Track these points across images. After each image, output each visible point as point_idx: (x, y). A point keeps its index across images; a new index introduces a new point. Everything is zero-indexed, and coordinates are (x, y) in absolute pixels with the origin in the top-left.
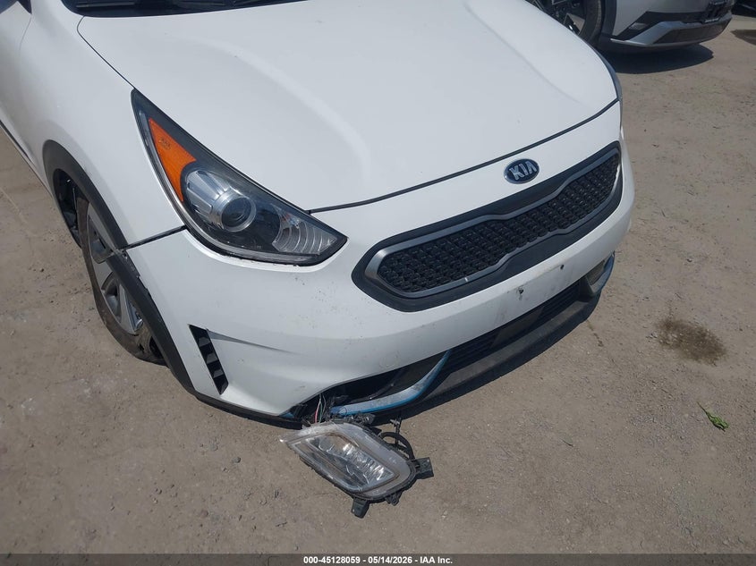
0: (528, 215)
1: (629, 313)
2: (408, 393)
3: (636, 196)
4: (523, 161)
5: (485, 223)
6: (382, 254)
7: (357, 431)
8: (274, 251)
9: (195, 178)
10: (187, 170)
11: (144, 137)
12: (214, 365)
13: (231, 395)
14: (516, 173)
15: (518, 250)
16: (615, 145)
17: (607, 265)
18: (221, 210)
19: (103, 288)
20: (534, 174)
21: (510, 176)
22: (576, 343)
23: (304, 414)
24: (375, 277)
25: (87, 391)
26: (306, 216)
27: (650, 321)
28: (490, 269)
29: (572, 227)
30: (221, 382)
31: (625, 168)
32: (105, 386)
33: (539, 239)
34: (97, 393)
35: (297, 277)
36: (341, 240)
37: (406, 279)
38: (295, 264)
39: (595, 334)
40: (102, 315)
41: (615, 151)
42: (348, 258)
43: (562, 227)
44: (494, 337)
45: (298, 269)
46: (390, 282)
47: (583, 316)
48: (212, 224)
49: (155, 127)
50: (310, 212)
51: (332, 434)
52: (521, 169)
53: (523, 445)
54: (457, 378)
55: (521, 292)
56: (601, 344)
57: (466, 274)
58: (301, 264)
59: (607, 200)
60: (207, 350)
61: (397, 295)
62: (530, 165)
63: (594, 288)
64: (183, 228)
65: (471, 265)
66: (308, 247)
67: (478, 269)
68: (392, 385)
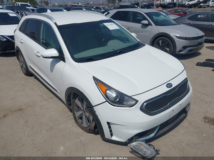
0: (172, 94)
1: (195, 116)
2: (152, 135)
3: (193, 89)
4: (169, 84)
5: (164, 96)
6: (145, 104)
7: (143, 143)
8: (123, 104)
9: (108, 92)
10: (106, 90)
11: (96, 85)
12: (111, 131)
13: (114, 138)
14: (168, 86)
15: (171, 102)
16: (186, 78)
17: (189, 105)
18: (114, 98)
19: (77, 118)
20: (172, 86)
21: (167, 87)
22: (185, 123)
23: (130, 141)
24: (145, 109)
25: (79, 140)
26: (130, 97)
27: (201, 117)
28: (166, 106)
29: (181, 96)
30: (112, 135)
31: (189, 83)
32: (82, 139)
33: (175, 99)
34: (81, 141)
35: (129, 110)
36: (137, 101)
37: (150, 109)
38: (128, 107)
39: (188, 121)
40: (77, 124)
41: (186, 80)
42: (139, 105)
43: (179, 96)
44: (168, 122)
45: (129, 108)
46: (147, 109)
47: (185, 117)
48: (112, 100)
49: (99, 83)
50: (131, 96)
51: (139, 144)
52: (169, 85)
53: (178, 146)
54: (161, 132)
55: (173, 111)
56: (190, 123)
57: (162, 107)
58: (129, 107)
59: (187, 90)
60: (110, 127)
61: (149, 112)
62: (171, 84)
63: (187, 110)
64: (106, 102)
65: (165, 104)
66: (131, 103)
67: (164, 106)
68: (148, 133)
